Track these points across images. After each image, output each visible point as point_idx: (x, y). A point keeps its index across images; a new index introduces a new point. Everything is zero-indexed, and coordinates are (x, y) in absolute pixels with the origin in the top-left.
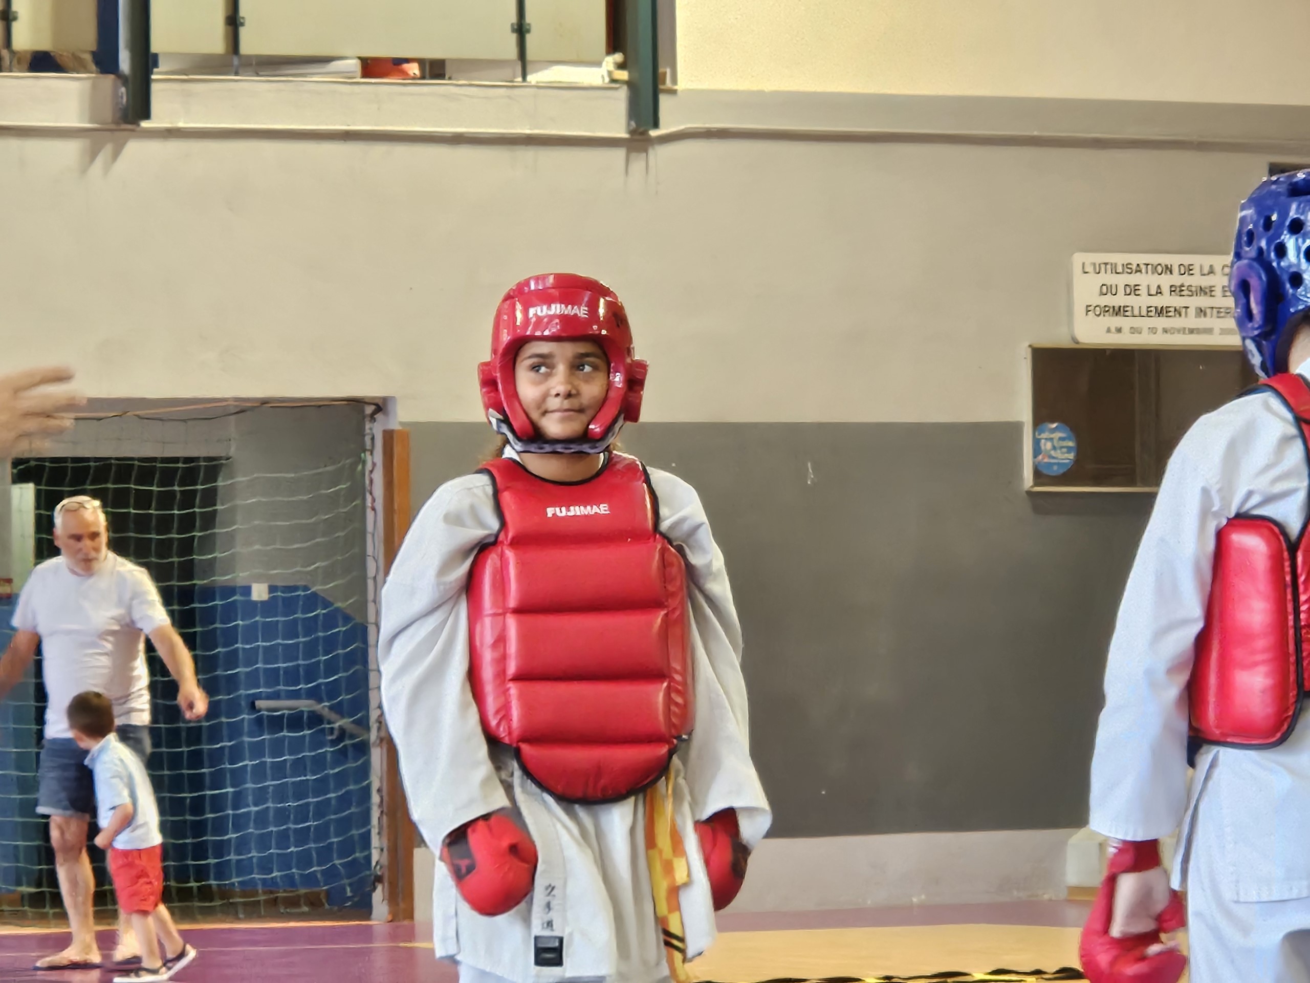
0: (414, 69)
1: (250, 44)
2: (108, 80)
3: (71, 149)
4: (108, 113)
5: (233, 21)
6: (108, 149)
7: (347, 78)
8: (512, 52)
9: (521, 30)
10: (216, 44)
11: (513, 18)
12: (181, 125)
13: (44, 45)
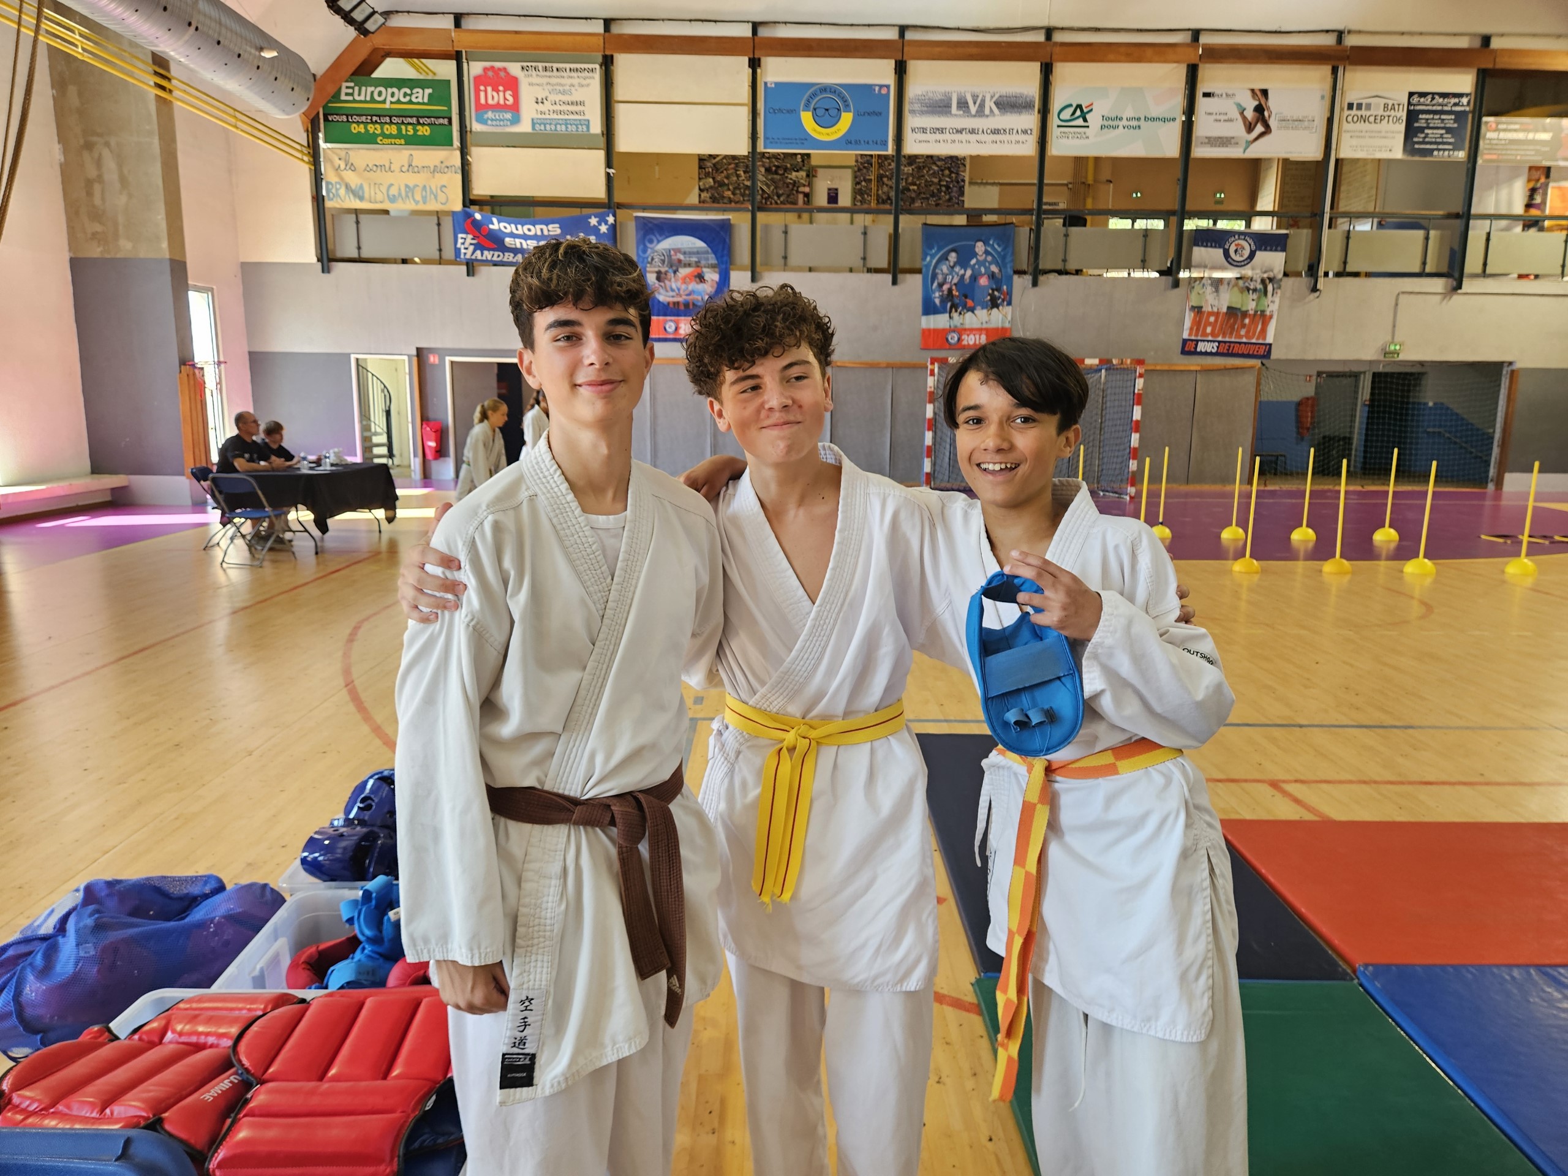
0: (1532, 277)
1: (1488, 271)
2: (1450, 280)
3: (1439, 297)
4: (1449, 288)
5: (1485, 264)
6: (1448, 298)
7: (1513, 279)
8: (1560, 270)
9: (1563, 266)
10: (1479, 270)
11: (1561, 262)
12: (1469, 291)
13: (1434, 270)
